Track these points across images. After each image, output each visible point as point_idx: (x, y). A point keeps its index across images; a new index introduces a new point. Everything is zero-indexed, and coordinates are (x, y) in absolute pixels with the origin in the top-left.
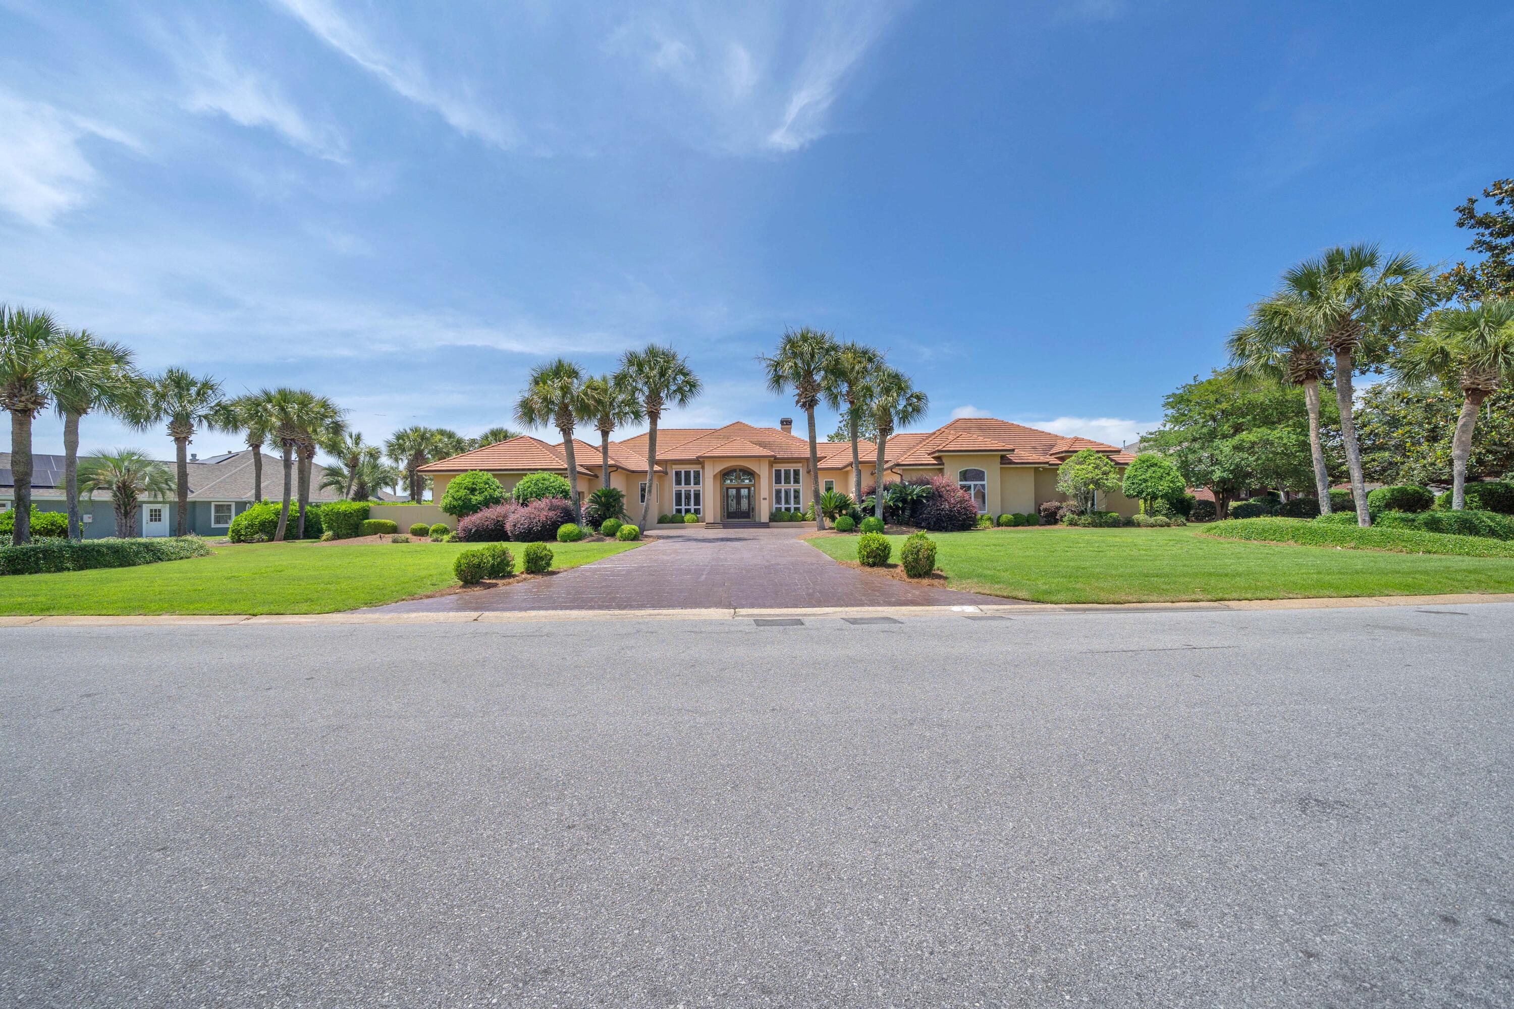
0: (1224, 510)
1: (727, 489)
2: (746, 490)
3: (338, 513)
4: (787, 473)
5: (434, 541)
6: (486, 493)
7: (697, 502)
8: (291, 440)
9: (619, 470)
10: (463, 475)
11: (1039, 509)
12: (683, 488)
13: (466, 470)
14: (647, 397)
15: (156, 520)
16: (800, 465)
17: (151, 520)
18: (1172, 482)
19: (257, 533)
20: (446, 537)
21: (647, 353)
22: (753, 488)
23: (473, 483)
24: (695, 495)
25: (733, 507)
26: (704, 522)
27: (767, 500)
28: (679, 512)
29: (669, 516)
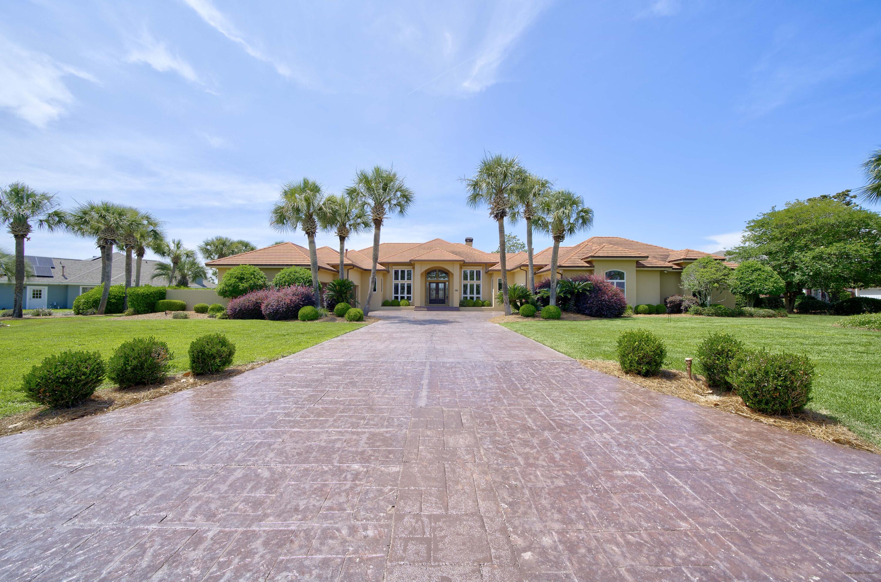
0: (792, 305)
1: (430, 283)
2: (443, 284)
3: (138, 295)
4: (472, 273)
5: (210, 317)
6: (251, 282)
7: (409, 292)
8: (112, 240)
9: (355, 268)
10: (235, 267)
11: (665, 302)
12: (400, 282)
13: (239, 265)
14: (373, 209)
15: (37, 297)
16: (481, 267)
17: (34, 297)
18: (775, 283)
19: (91, 308)
20: (219, 315)
21: (373, 172)
22: (447, 283)
23: (242, 274)
24: (408, 287)
25: (434, 296)
26: (413, 306)
27: (458, 291)
28: (396, 298)
29: (389, 301)
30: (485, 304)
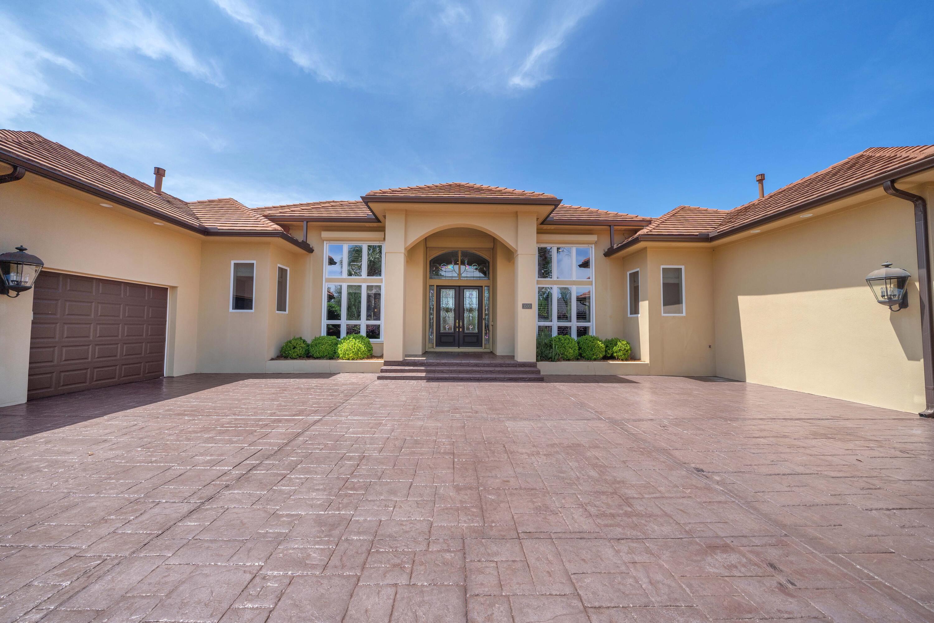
1: (438, 291)
7: (374, 313)
16: (593, 238)
25: (445, 326)
26: (381, 357)
27: (531, 308)
28: (334, 331)
29: (304, 341)
30: (616, 352)
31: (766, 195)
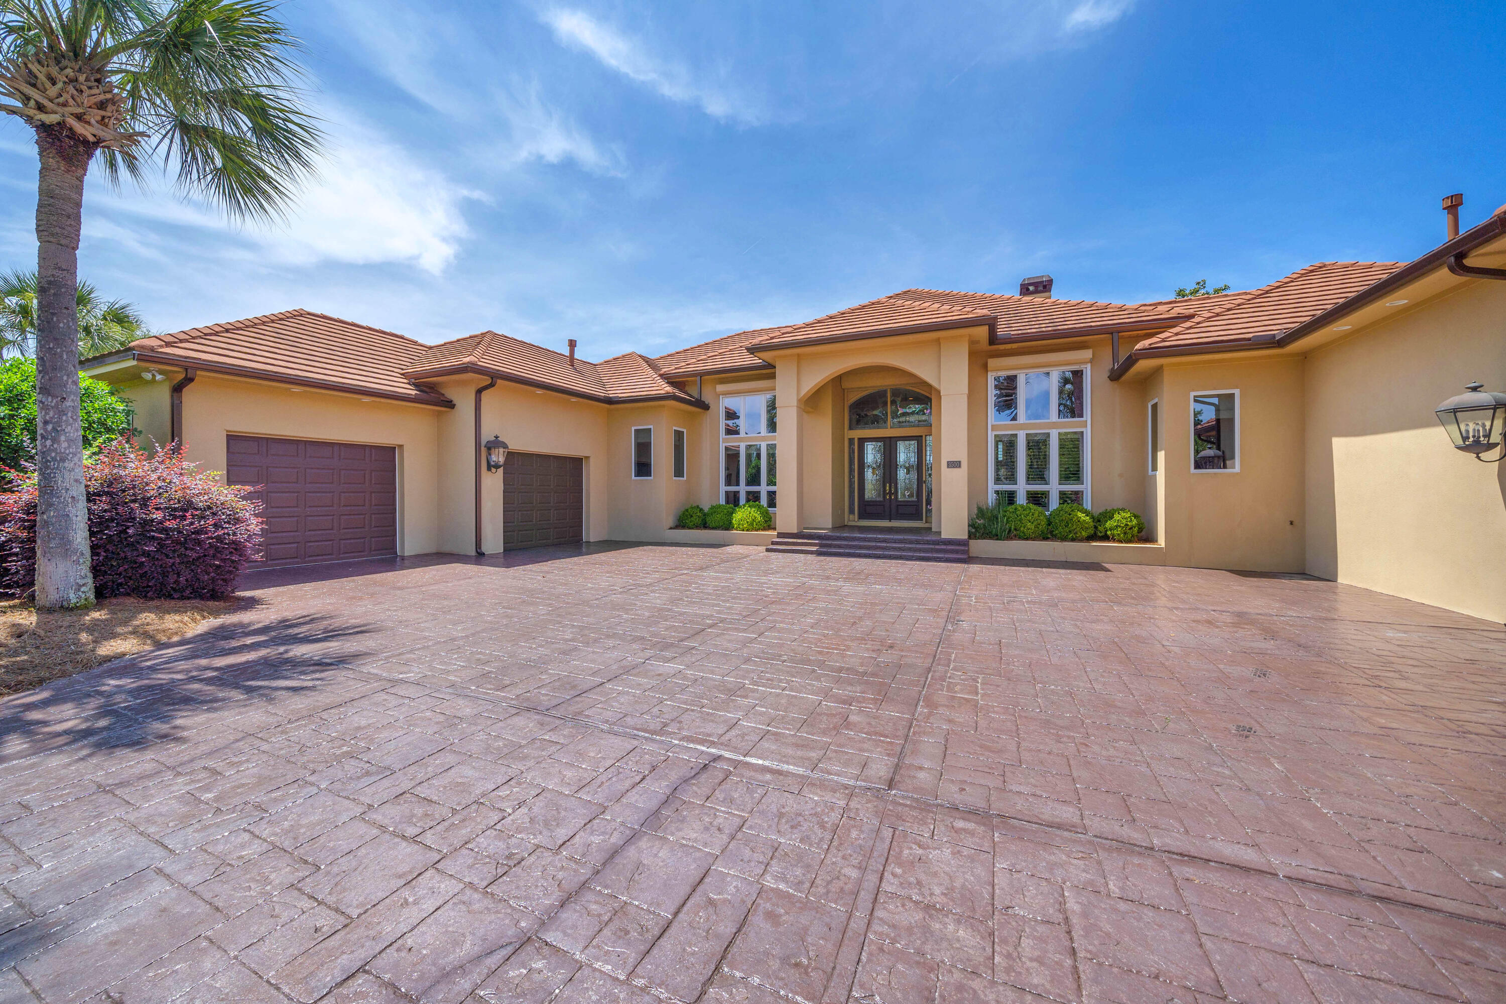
2: (912, 444)
7: (773, 477)
12: (742, 441)
16: (1087, 354)
22: (928, 438)
24: (749, 457)
25: (871, 492)
26: (775, 529)
27: (960, 467)
28: (733, 500)
29: (701, 510)
30: (1111, 530)
31: (1462, 231)
